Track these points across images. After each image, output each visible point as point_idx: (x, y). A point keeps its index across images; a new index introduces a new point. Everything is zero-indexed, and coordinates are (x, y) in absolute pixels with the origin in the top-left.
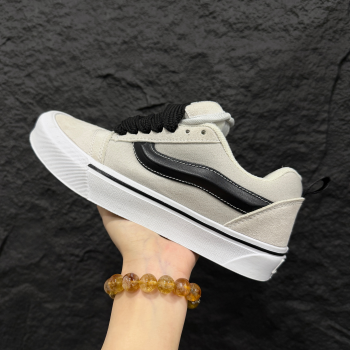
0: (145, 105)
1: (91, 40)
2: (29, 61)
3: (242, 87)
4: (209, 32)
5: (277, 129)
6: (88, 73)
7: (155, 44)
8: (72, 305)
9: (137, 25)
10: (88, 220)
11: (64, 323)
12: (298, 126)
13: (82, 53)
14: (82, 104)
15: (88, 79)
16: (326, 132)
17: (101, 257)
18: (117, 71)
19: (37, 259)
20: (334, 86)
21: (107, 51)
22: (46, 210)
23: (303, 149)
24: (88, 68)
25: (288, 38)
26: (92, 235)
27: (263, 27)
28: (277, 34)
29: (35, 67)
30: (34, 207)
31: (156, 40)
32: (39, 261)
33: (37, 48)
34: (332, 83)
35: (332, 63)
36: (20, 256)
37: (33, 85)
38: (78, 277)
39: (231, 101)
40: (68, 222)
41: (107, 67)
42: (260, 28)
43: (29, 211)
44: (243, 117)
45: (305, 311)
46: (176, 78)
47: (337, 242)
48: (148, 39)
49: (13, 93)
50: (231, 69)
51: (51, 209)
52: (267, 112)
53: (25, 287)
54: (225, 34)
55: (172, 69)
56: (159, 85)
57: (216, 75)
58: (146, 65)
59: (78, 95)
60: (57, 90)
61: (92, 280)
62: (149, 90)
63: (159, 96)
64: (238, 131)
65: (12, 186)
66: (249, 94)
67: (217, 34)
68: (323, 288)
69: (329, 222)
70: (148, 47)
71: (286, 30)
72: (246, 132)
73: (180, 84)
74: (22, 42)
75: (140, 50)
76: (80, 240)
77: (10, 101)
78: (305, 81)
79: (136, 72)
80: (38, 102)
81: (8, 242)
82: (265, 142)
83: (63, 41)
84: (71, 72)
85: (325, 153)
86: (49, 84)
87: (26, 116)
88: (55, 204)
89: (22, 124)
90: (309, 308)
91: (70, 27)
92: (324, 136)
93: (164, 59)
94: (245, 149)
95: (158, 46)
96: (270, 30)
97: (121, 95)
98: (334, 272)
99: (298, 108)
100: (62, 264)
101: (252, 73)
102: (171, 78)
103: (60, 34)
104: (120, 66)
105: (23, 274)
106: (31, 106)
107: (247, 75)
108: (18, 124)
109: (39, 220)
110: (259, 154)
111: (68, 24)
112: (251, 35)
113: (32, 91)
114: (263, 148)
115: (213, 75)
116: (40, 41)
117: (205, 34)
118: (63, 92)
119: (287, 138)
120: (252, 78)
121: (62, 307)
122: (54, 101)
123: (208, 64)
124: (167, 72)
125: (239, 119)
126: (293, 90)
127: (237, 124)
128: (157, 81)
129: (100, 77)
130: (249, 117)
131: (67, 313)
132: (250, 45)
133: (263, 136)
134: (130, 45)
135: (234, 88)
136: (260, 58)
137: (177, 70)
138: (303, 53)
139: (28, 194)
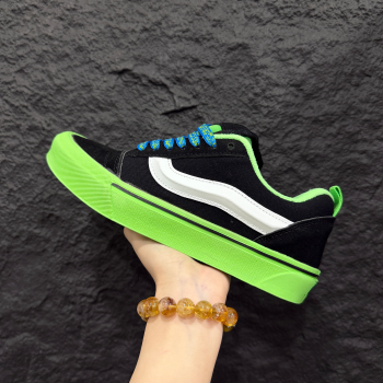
0: (173, 108)
1: (102, 27)
2: (20, 52)
3: (292, 85)
4: (250, 18)
5: (335, 136)
6: (98, 68)
7: (184, 32)
8: (84, 356)
9: (160, 8)
10: (102, 252)
11: (74, 379)
12: (358, 133)
13: (90, 43)
14: (91, 106)
15: (99, 76)
17: (120, 297)
18: (136, 65)
19: (39, 302)
21: (122, 41)
22: (47, 241)
23: (365, 161)
24: (99, 62)
25: (346, 27)
26: (107, 270)
27: (316, 12)
28: (334, 22)
29: (29, 61)
30: (31, 238)
31: (184, 28)
32: (41, 305)
33: (31, 36)
36: (16, 299)
37: (27, 84)
38: (91, 322)
39: (279, 103)
40: (77, 255)
41: (123, 60)
42: (313, 14)
43: (27, 241)
44: (294, 121)
46: (211, 74)
50: (278, 64)
51: (53, 240)
52: (324, 115)
53: (23, 338)
54: (270, 21)
55: (206, 63)
56: (190, 84)
57: (260, 71)
58: (173, 58)
59: (85, 96)
60: (59, 89)
61: (109, 325)
62: (176, 89)
63: (190, 97)
64: (288, 139)
65: (3, 212)
66: (301, 94)
67: (260, 21)
70: (175, 36)
71: (344, 17)
72: (298, 140)
73: (216, 82)
74: (10, 28)
75: (164, 39)
76: (93, 276)
78: (367, 79)
79: (161, 67)
80: (35, 105)
82: (321, 152)
83: (65, 27)
84: (76, 66)
86: (48, 82)
87: (18, 122)
88: (59, 233)
89: (14, 133)
90: (370, 346)
91: (74, 9)
93: (195, 50)
94: (296, 161)
95: (188, 34)
96: (324, 16)
97: (142, 95)
99: (359, 111)
100: (71, 307)
101: (304, 69)
102: (205, 74)
103: (61, 19)
104: (140, 60)
105: (19, 322)
106: (24, 110)
107: (298, 71)
108: (8, 134)
109: (38, 254)
110: (314, 167)
111: (71, 5)
112: (302, 22)
113: (26, 91)
114: (318, 159)
115: (257, 71)
116: (34, 27)
117: (245, 20)
118: (67, 92)
119: (347, 146)
120: (304, 74)
121: (71, 360)
122: (55, 104)
123: (250, 57)
124: (200, 67)
125: (289, 123)
126: (352, 89)
127: (286, 131)
128: (187, 78)
129: (114, 72)
130: (301, 122)
131: (79, 366)
132: (300, 35)
133: (318, 145)
134: (151, 33)
135: (283, 86)
136: (314, 51)
137: (211, 65)
138: (365, 45)
139: (24, 221)
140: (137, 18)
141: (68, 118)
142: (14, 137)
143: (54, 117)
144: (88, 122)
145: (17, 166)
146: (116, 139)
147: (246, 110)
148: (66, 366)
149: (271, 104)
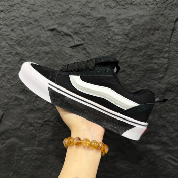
0: (74, 45)
1: (45, 11)
2: (12, 22)
3: (124, 35)
4: (106, 6)
5: (143, 57)
6: (43, 28)
7: (78, 12)
8: (37, 148)
9: (69, 3)
10: (45, 105)
11: (33, 158)
12: (153, 55)
13: (40, 18)
14: (40, 44)
15: (44, 32)
16: (168, 58)
17: (52, 124)
18: (59, 27)
19: (19, 125)
20: (172, 34)
21: (53, 17)
22: (23, 100)
23: (156, 67)
24: (44, 26)
25: (148, 9)
26: (47, 112)
27: (135, 3)
28: (142, 7)
29: (16, 26)
30: (17, 99)
31: (79, 11)
32: (20, 126)
33: (17, 15)
34: (171, 32)
35: (171, 22)
36: (10, 124)
37: (15, 35)
38: (40, 134)
39: (118, 42)
40: (35, 106)
41: (53, 25)
42: (133, 3)
43: (15, 100)
44: (125, 50)
45: (157, 150)
46: (89, 30)
47: (174, 115)
48: (74, 10)
49: (5, 40)
50: (118, 25)
51: (25, 100)
52: (138, 47)
53: (13, 140)
54: (115, 7)
55: (87, 25)
56: (81, 34)
57: (110, 29)
58: (74, 23)
59: (38, 40)
60: (28, 37)
61: (48, 136)
62: (75, 37)
63: (81, 40)
64: (122, 58)
65: (5, 88)
66: (128, 38)
67: (111, 7)
68: (166, 138)
69: (169, 104)
70: (75, 14)
71: (147, 5)
72: (126, 58)
73: (92, 33)
74: (8, 12)
75: (70, 16)
76: (41, 115)
77: (3, 43)
78: (157, 31)
79: (69, 27)
80: (18, 44)
81: (4, 117)
82: (136, 63)
83: (30, 12)
84: (34, 28)
85: (167, 69)
86: (23, 34)
87: (11, 51)
88: (28, 97)
89: (10, 56)
90: (159, 148)
91: (34, 4)
92: (167, 60)
93: (83, 20)
94: (126, 67)
95: (80, 13)
96: (138, 4)
97: (61, 39)
98: (172, 130)
99: (153, 45)
100: (32, 128)
101: (129, 27)
102: (87, 30)
103: (29, 8)
104: (60, 25)
105: (12, 133)
106: (14, 46)
107: (127, 28)
108: (7, 56)
109: (19, 105)
110: (133, 70)
111: (32, 2)
112: (129, 7)
113: (14, 38)
114: (135, 66)
115: (109, 29)
116: (18, 12)
117: (104, 7)
118: (31, 38)
119: (148, 61)
120: (129, 30)
121: (32, 150)
122: (26, 43)
123: (106, 22)
124: (85, 27)
125: (123, 51)
126: (151, 36)
127: (122, 54)
128: (80, 32)
129: (50, 30)
130: (128, 50)
131: (35, 152)
132: (128, 13)
133: (135, 60)
134: (65, 13)
135: (120, 35)
136: (134, 19)
137: (90, 26)
138: (156, 17)
139: (13, 92)
140: (59, 7)
141: (31, 49)
142: (10, 57)
143: (26, 49)
144: (39, 51)
145: (11, 69)
146: (50, 58)
147: (105, 45)
148: (30, 152)
149: (115, 43)
